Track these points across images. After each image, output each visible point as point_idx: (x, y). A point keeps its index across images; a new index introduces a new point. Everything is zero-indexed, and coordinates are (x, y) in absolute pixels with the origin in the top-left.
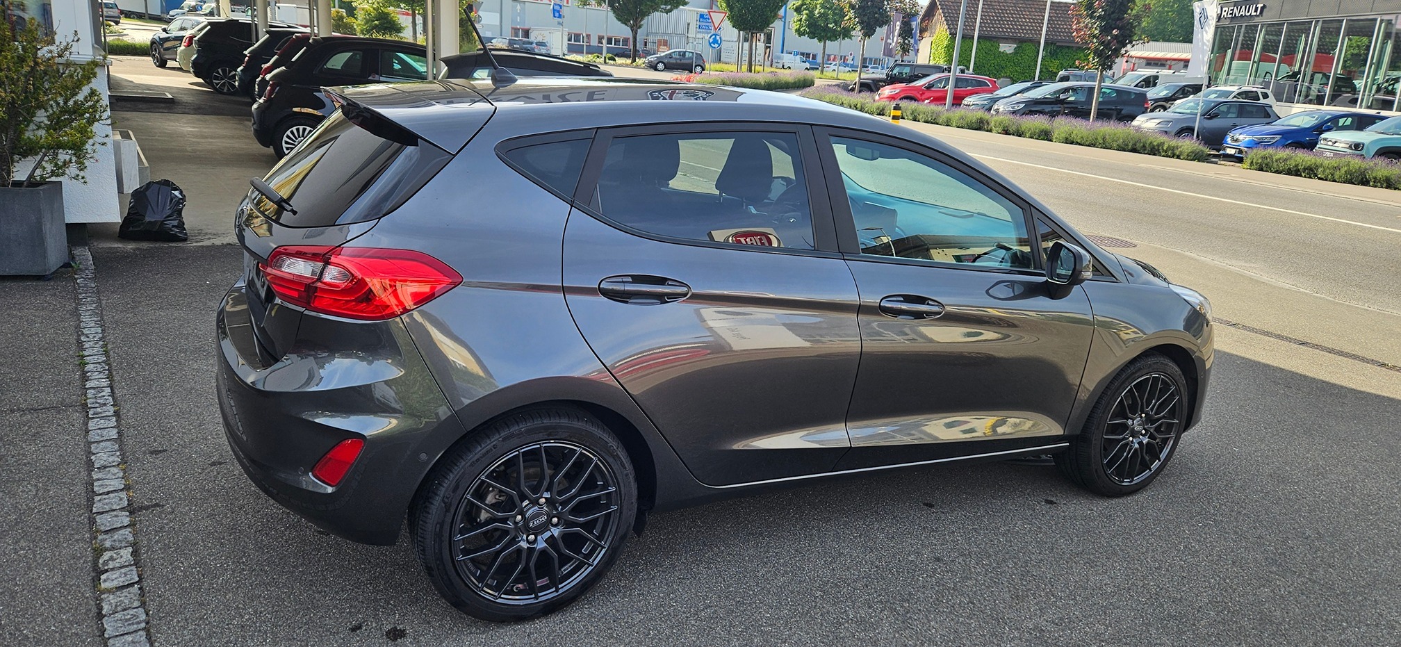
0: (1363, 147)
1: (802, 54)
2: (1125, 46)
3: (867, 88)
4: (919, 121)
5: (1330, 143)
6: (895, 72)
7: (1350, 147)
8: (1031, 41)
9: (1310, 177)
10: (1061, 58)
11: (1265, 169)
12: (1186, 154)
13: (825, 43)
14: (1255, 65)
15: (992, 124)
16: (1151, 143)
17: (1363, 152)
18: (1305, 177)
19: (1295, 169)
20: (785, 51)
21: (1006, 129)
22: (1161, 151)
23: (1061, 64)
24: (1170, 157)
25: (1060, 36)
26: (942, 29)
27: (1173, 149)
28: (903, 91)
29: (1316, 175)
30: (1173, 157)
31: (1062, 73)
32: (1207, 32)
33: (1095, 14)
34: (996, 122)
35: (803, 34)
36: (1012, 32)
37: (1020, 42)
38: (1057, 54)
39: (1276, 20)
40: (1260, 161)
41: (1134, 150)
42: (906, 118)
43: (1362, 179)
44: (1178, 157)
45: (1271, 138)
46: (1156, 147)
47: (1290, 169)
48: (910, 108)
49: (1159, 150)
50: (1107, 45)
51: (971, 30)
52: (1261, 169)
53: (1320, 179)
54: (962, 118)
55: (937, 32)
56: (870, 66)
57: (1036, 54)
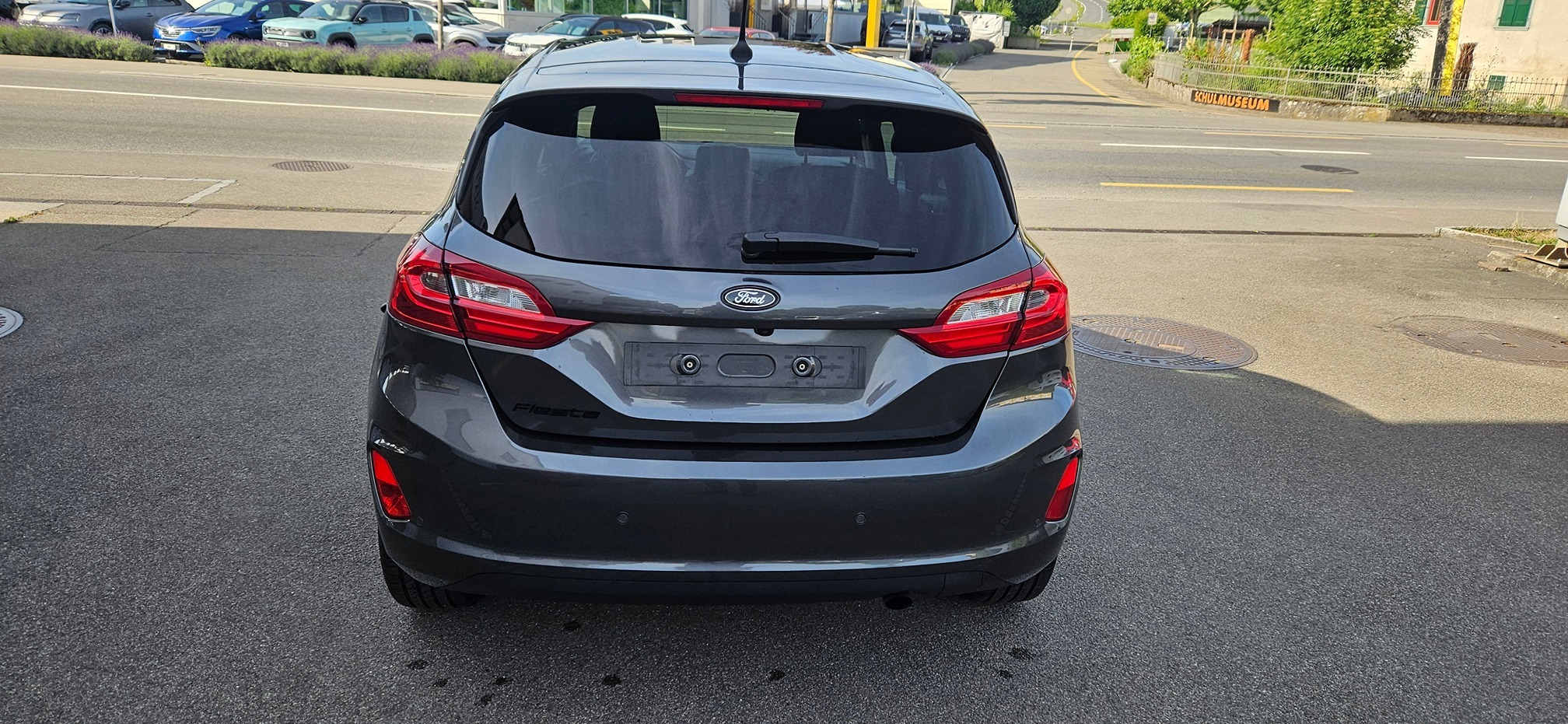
0: (315, 35)
5: (280, 33)
7: (303, 36)
9: (285, 71)
11: (233, 65)
12: (130, 54)
16: (77, 43)
17: (317, 40)
18: (280, 70)
19: (266, 62)
22: (94, 52)
24: (108, 59)
27: (110, 48)
29: (290, 68)
30: (113, 58)
40: (224, 56)
41: (55, 53)
43: (336, 67)
44: (121, 58)
45: (212, 29)
46: (87, 48)
47: (260, 63)
49: (90, 52)
52: (229, 66)
53: (296, 71)
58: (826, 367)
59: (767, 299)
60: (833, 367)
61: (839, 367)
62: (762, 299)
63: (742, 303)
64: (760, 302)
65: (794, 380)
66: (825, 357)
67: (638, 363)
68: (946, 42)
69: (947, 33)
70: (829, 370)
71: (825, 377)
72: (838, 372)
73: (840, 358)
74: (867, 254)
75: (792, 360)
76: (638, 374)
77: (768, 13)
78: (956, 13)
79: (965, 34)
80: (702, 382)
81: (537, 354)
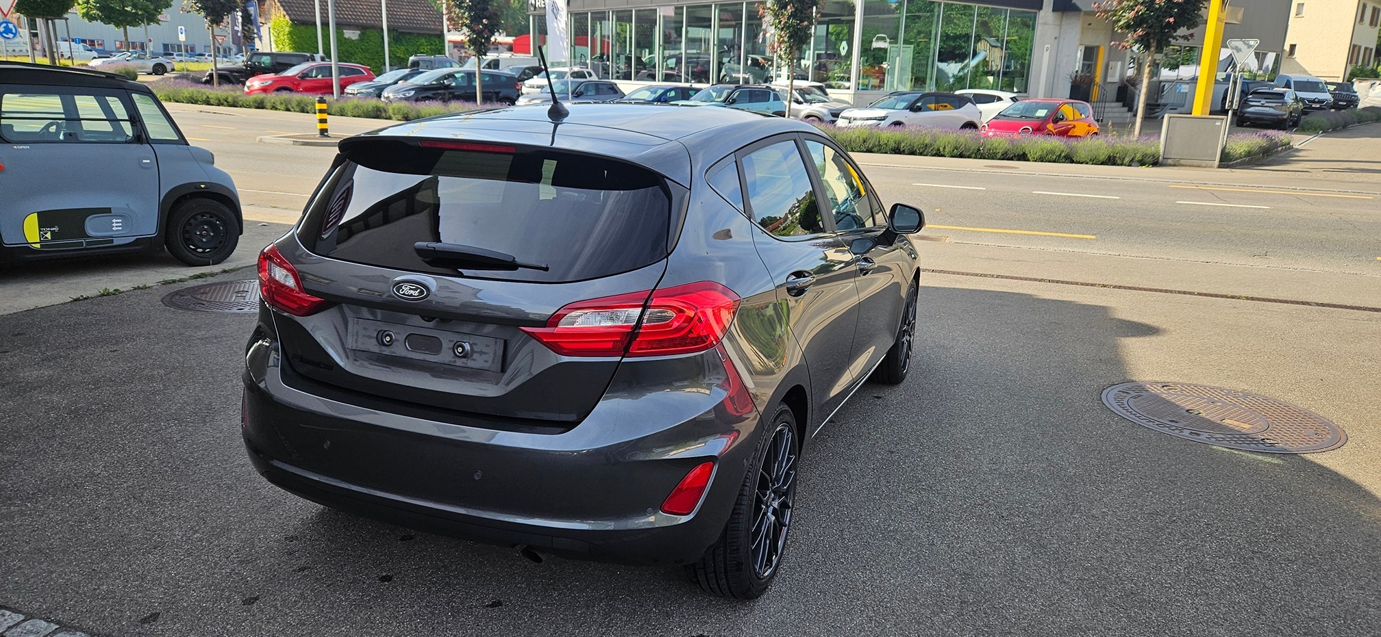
1: (84, 41)
2: (493, 34)
3: (225, 79)
4: (308, 113)
6: (254, 60)
8: (373, 27)
10: (405, 44)
13: (125, 29)
14: (572, 48)
15: (391, 112)
20: (59, 38)
21: (406, 116)
23: (407, 49)
25: (400, 22)
26: (278, 15)
28: (275, 81)
31: (412, 58)
32: (560, 21)
33: (463, 5)
34: (393, 109)
35: (95, 19)
36: (353, 19)
37: (363, 28)
38: (401, 40)
39: (581, 10)
42: (292, 110)
48: (294, 99)
50: (479, 33)
51: (312, 16)
54: (356, 107)
55: (273, 17)
56: (175, 54)
57: (381, 40)
58: (476, 352)
59: (422, 292)
60: (481, 353)
61: (485, 353)
62: (417, 292)
63: (404, 294)
64: (416, 295)
65: (454, 359)
66: (475, 344)
67: (357, 332)
68: (1325, 109)
69: (1327, 100)
70: (479, 355)
71: (475, 360)
72: (484, 357)
73: (487, 346)
74: (511, 265)
75: (453, 343)
76: (356, 341)
77: (1114, 85)
78: (1350, 80)
79: (1352, 101)
80: (395, 353)
81: (298, 319)
